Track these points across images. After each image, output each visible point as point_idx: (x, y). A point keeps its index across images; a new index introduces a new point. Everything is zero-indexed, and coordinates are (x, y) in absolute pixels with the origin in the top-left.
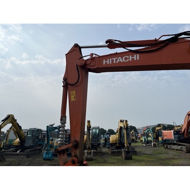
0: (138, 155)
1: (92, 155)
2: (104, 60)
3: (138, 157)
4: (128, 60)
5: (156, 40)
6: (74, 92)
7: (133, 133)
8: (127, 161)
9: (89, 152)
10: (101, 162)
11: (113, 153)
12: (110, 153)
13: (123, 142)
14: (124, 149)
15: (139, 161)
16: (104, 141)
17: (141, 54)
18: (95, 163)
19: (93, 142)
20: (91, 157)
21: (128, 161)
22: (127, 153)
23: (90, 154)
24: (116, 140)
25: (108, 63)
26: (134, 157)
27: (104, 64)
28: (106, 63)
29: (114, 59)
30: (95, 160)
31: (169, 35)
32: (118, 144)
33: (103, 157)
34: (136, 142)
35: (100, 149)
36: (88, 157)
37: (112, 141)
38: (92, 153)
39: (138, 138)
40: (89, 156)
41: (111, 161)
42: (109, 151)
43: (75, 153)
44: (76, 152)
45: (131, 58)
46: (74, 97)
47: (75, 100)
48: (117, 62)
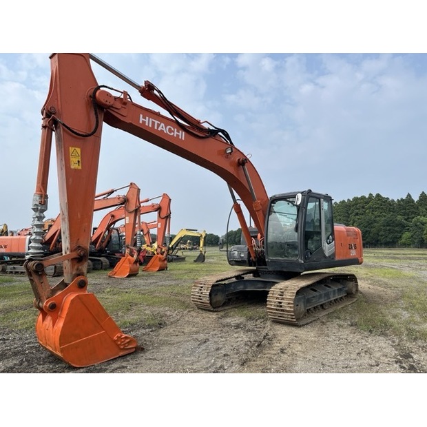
2: (141, 116)
4: (172, 134)
5: (199, 122)
6: (78, 150)
17: (187, 135)
25: (147, 124)
27: (141, 122)
28: (144, 122)
29: (156, 122)
31: (211, 125)
43: (77, 269)
44: (80, 267)
45: (176, 133)
46: (79, 162)
47: (80, 168)
48: (159, 129)
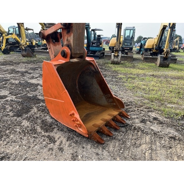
0: (177, 63)
1: (119, 59)
3: (177, 66)
7: (177, 41)
8: (161, 68)
9: (116, 55)
10: (129, 67)
11: (146, 60)
12: (142, 59)
13: (163, 48)
14: (161, 54)
15: (177, 69)
16: (139, 48)
18: (122, 67)
19: (124, 46)
20: (118, 61)
21: (163, 68)
22: (164, 59)
23: (117, 57)
24: (153, 45)
26: (171, 65)
30: (122, 64)
32: (155, 49)
33: (133, 62)
34: (178, 51)
35: (131, 54)
36: (114, 60)
37: (148, 46)
38: (120, 56)
39: (181, 49)
40: (116, 60)
41: (141, 67)
42: (142, 57)
